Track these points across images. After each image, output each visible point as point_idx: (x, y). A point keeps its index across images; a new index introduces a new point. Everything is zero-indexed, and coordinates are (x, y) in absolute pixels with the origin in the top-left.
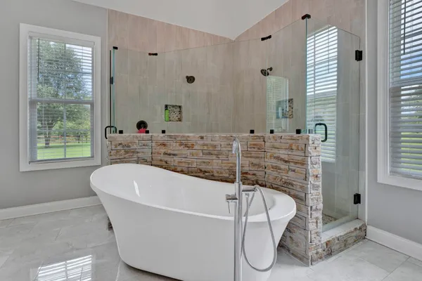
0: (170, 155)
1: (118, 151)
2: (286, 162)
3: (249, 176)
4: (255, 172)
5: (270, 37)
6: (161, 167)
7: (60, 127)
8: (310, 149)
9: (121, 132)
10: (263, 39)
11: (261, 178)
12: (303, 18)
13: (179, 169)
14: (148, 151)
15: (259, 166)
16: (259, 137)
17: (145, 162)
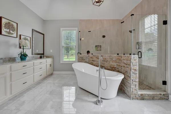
0: (93, 61)
1: (80, 59)
2: (126, 64)
3: (116, 69)
4: (118, 68)
5: (124, 22)
6: (91, 64)
7: (71, 53)
8: (132, 60)
9: (81, 54)
10: (122, 23)
11: (120, 70)
12: (131, 15)
13: (96, 65)
14: (88, 59)
15: (120, 66)
16: (120, 56)
17: (87, 62)
